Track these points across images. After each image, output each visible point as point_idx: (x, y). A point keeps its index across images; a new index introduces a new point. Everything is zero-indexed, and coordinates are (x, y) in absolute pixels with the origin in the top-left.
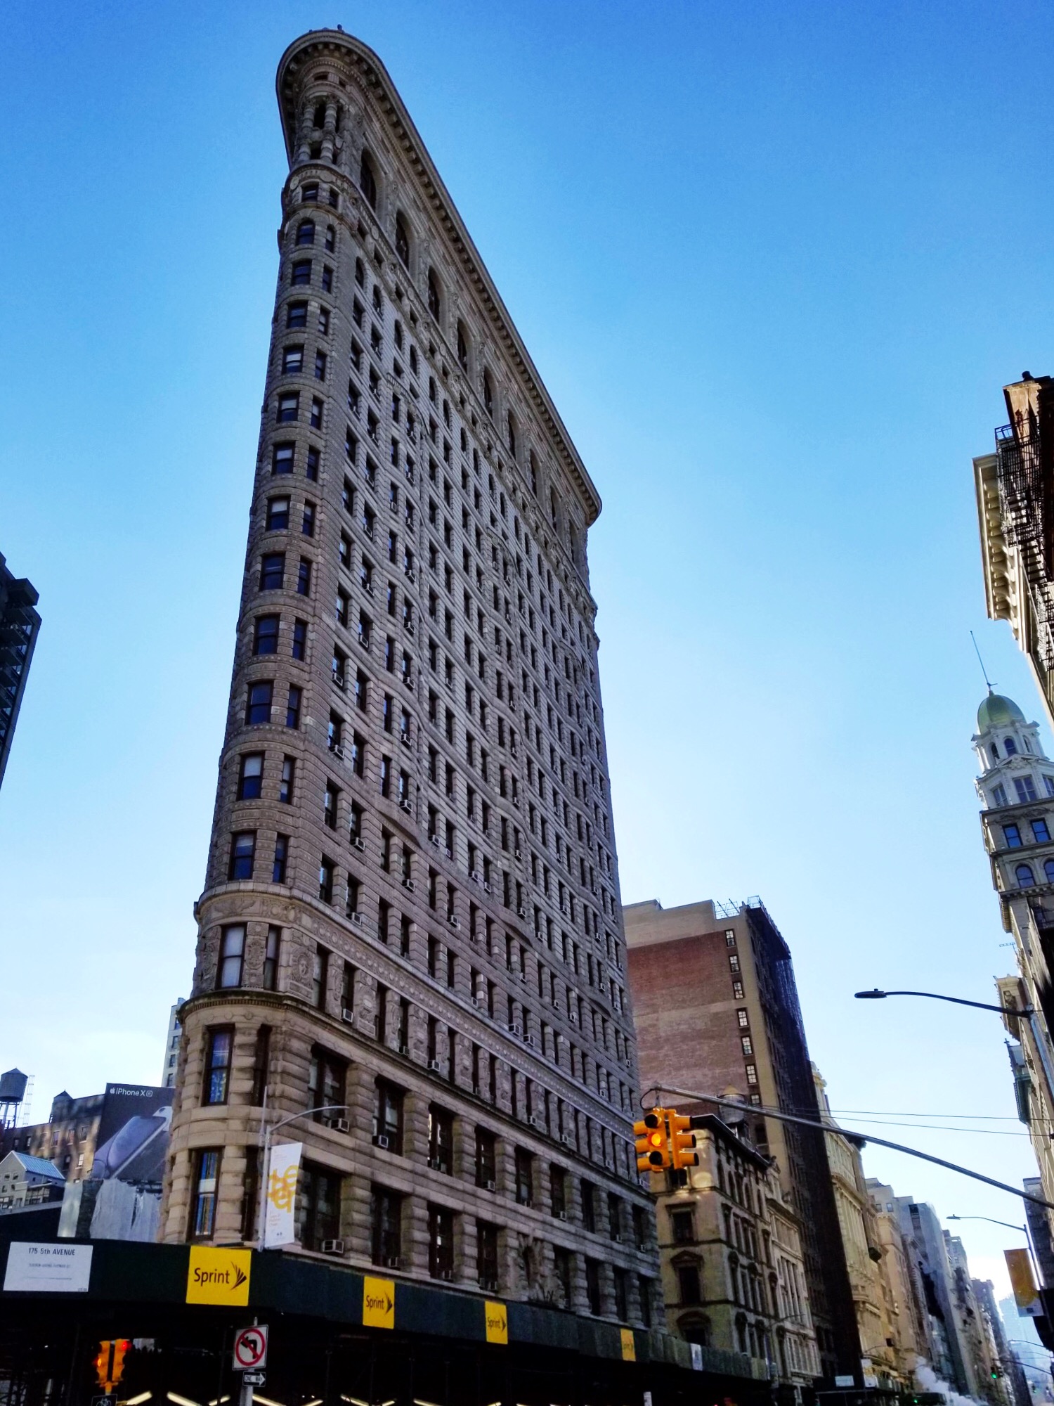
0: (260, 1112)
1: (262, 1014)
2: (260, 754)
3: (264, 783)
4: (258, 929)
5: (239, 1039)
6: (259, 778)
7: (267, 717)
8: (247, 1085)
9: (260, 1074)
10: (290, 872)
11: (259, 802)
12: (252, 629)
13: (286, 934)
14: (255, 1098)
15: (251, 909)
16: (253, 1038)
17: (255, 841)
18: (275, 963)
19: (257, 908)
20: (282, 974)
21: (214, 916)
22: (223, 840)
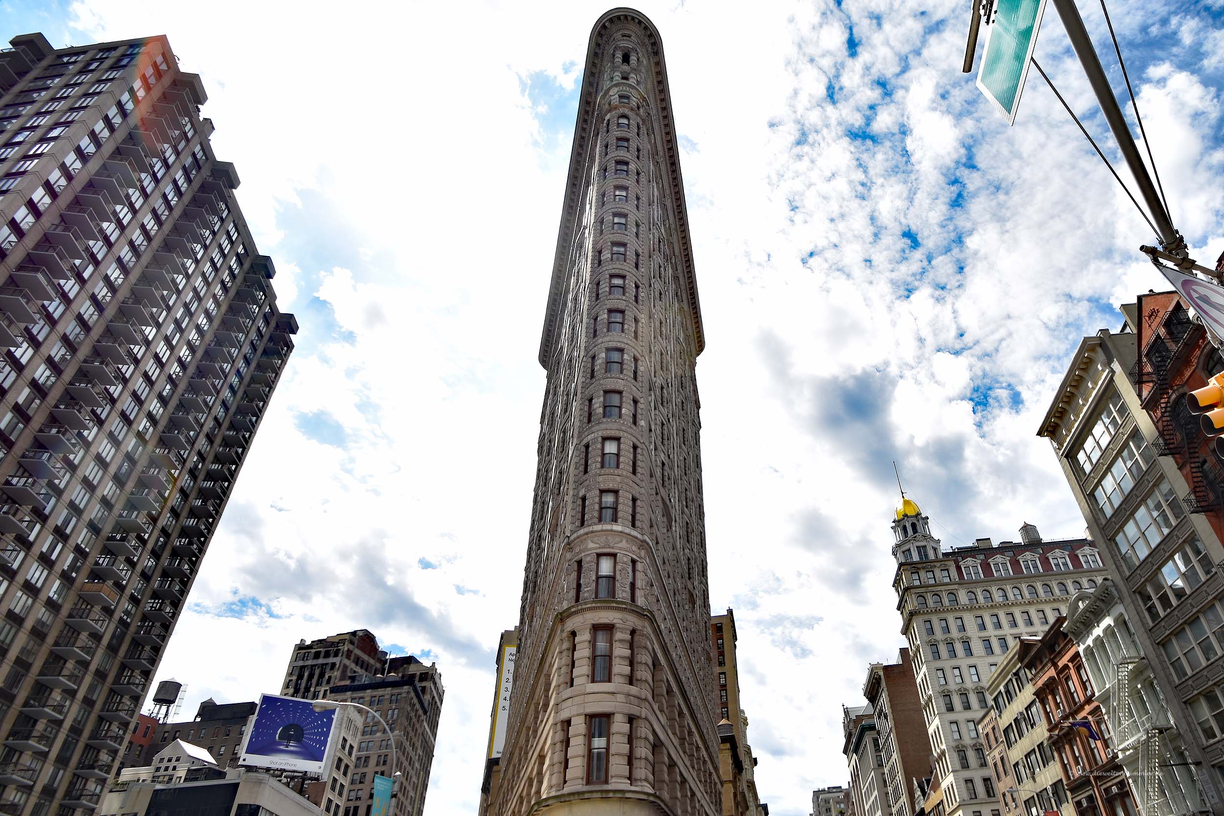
1: (631, 620)
2: (618, 439)
3: (621, 458)
4: (625, 559)
5: (618, 636)
6: (615, 457)
8: (627, 671)
9: (632, 663)
11: (617, 472)
13: (639, 566)
14: (631, 680)
15: (620, 545)
16: (627, 636)
17: (617, 498)
18: (633, 586)
19: (624, 544)
20: (639, 594)
21: (591, 545)
22: (593, 494)
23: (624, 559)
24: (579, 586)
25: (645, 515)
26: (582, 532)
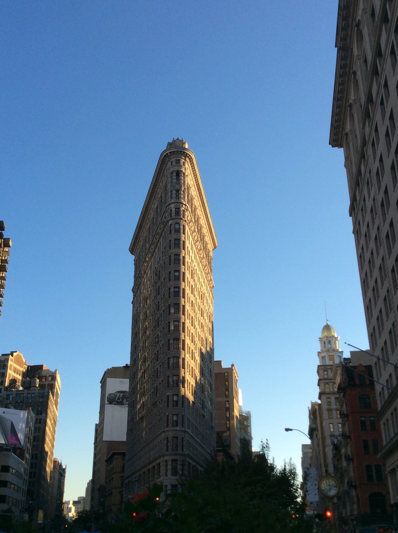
1: (182, 458)
2: (178, 395)
3: (179, 403)
5: (179, 463)
7: (177, 385)
8: (181, 472)
9: (182, 470)
10: (184, 424)
11: (177, 408)
12: (172, 360)
16: (181, 463)
17: (178, 417)
18: (182, 446)
19: (180, 433)
20: (184, 448)
21: (170, 434)
22: (170, 416)
23: (180, 438)
24: (167, 445)
25: (186, 419)
26: (168, 429)
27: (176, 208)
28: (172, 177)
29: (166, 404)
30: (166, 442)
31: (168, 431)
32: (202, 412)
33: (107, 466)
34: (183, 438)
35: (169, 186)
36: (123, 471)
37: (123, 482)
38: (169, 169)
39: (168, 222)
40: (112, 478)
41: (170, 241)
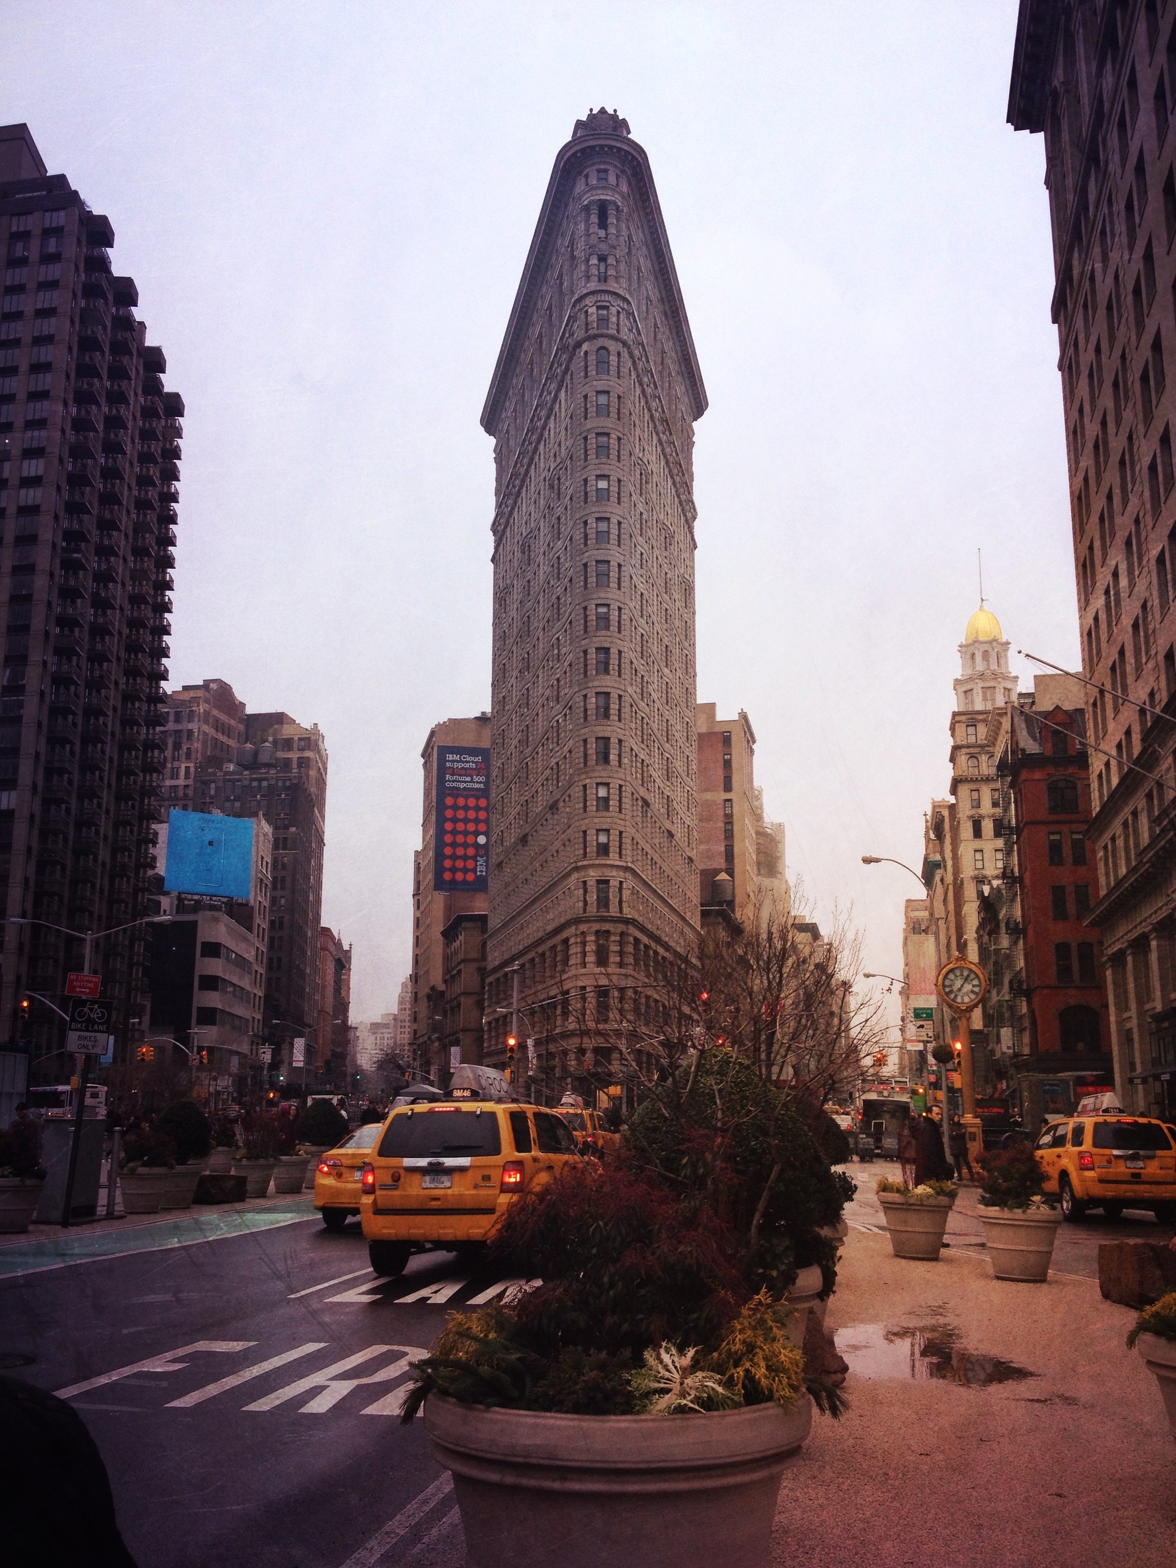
0: (623, 971)
1: (621, 927)
2: (608, 784)
3: (611, 803)
5: (613, 938)
6: (606, 800)
7: (606, 760)
8: (618, 959)
9: (621, 953)
10: (624, 852)
11: (608, 814)
12: (594, 700)
13: (624, 886)
14: (621, 965)
16: (618, 938)
17: (609, 835)
18: (621, 902)
19: (614, 873)
20: (624, 905)
21: (592, 874)
22: (591, 833)
23: (614, 883)
24: (585, 899)
25: (628, 841)
26: (586, 863)
27: (599, 308)
28: (587, 220)
29: (581, 805)
30: (581, 891)
31: (585, 867)
32: (668, 825)
33: (447, 945)
34: (621, 882)
35: (581, 245)
36: (483, 958)
37: (483, 980)
38: (580, 199)
39: (579, 345)
40: (459, 971)
41: (586, 397)
